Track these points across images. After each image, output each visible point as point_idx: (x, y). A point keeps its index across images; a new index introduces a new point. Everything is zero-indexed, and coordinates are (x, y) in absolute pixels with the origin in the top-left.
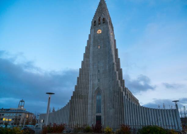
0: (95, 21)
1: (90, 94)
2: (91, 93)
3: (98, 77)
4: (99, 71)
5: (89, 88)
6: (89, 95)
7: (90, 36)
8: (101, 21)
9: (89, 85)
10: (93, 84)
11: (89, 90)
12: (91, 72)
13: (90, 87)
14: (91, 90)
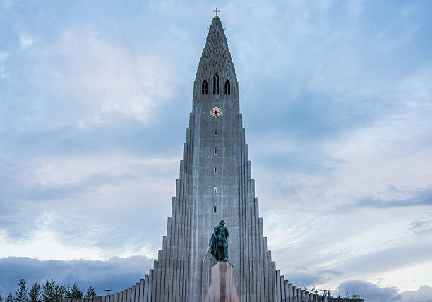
0: (205, 81)
1: (194, 258)
2: (197, 257)
3: (213, 223)
4: (215, 208)
5: (192, 246)
6: (192, 260)
7: (192, 117)
8: (222, 85)
9: (192, 238)
10: (201, 237)
11: (192, 249)
12: (195, 208)
13: (195, 244)
14: (196, 249)
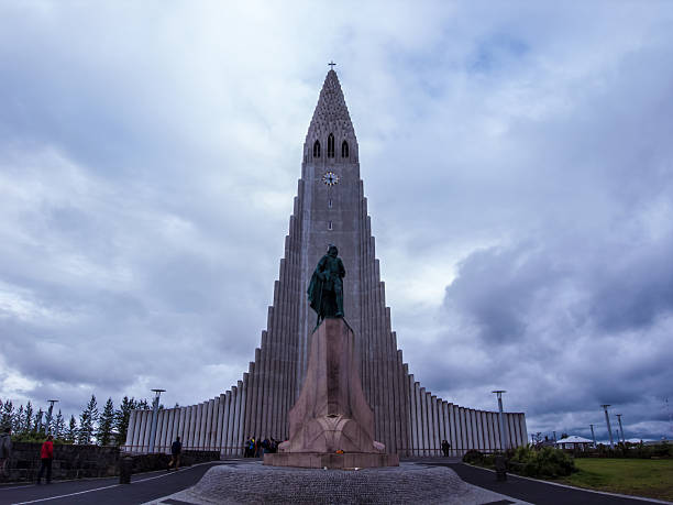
0: (317, 142)
1: (303, 359)
5: (300, 343)
6: (299, 362)
7: (302, 184)
8: (338, 147)
9: (300, 333)
11: (300, 348)
13: (303, 341)
14: (305, 348)
